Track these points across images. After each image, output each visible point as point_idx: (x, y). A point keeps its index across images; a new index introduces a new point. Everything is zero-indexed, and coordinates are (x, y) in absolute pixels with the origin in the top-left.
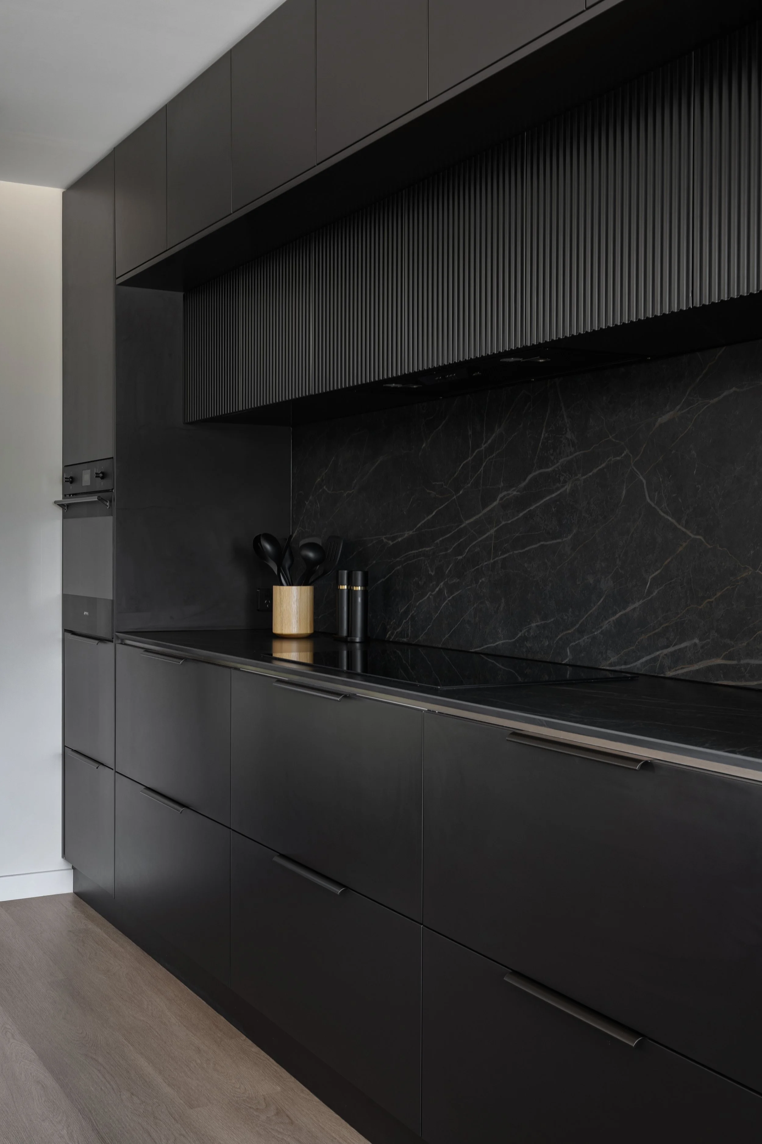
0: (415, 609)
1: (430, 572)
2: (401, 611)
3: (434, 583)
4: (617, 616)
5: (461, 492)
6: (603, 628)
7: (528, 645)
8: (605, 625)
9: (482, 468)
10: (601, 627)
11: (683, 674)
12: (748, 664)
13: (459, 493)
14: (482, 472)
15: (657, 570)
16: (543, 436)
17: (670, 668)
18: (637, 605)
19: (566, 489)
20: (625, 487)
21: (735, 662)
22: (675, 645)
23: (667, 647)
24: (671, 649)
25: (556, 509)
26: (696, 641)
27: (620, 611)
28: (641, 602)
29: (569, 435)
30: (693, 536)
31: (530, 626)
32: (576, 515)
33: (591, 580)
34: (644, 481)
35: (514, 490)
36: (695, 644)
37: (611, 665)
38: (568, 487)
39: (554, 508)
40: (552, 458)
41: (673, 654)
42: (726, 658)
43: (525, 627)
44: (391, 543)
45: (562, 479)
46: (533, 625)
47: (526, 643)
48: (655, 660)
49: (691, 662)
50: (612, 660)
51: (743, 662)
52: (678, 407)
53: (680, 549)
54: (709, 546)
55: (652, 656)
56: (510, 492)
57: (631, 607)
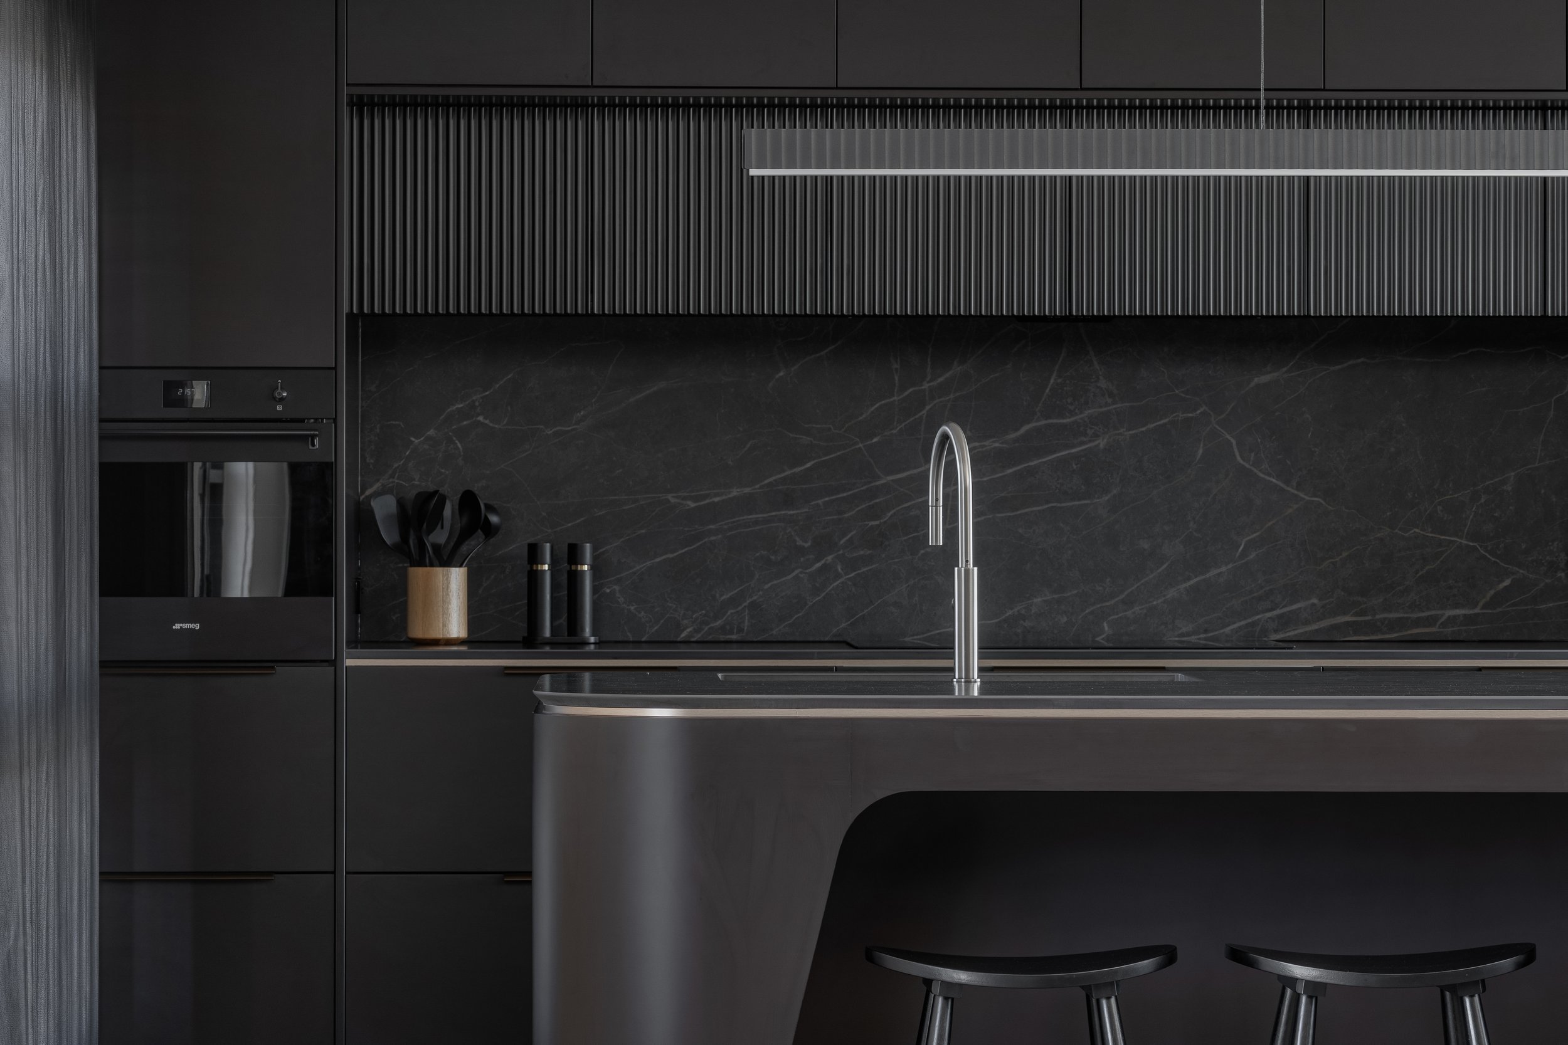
0: (761, 593)
1: (800, 543)
2: (722, 598)
3: (811, 556)
4: (1192, 582)
5: (875, 440)
6: (1167, 597)
7: (1027, 624)
8: (1171, 593)
9: (924, 412)
10: (1164, 596)
11: (1296, 635)
12: (1385, 619)
13: (871, 440)
14: (924, 416)
15: (1255, 532)
16: (1052, 381)
17: (1276, 631)
18: (1224, 569)
19: (1099, 444)
20: (1202, 445)
21: (1369, 618)
22: (1283, 607)
23: (1272, 609)
24: (1278, 612)
25: (1079, 466)
26: (1315, 601)
27: (1196, 577)
28: (1230, 566)
29: (1103, 383)
30: (1307, 498)
31: (1030, 601)
32: (1118, 474)
33: (1145, 545)
34: (1234, 442)
35: (994, 442)
36: (1314, 605)
37: (1182, 635)
38: (1102, 443)
39: (1076, 465)
40: (1072, 408)
41: (1281, 616)
42: (1356, 614)
43: (1020, 604)
44: (693, 505)
45: (1090, 432)
46: (1038, 600)
47: (1022, 622)
48: (1253, 624)
49: (1307, 622)
50: (1184, 630)
51: (1378, 617)
52: (1285, 369)
53: (1290, 511)
54: (1330, 508)
55: (1250, 620)
56: (986, 443)
57: (1213, 572)
